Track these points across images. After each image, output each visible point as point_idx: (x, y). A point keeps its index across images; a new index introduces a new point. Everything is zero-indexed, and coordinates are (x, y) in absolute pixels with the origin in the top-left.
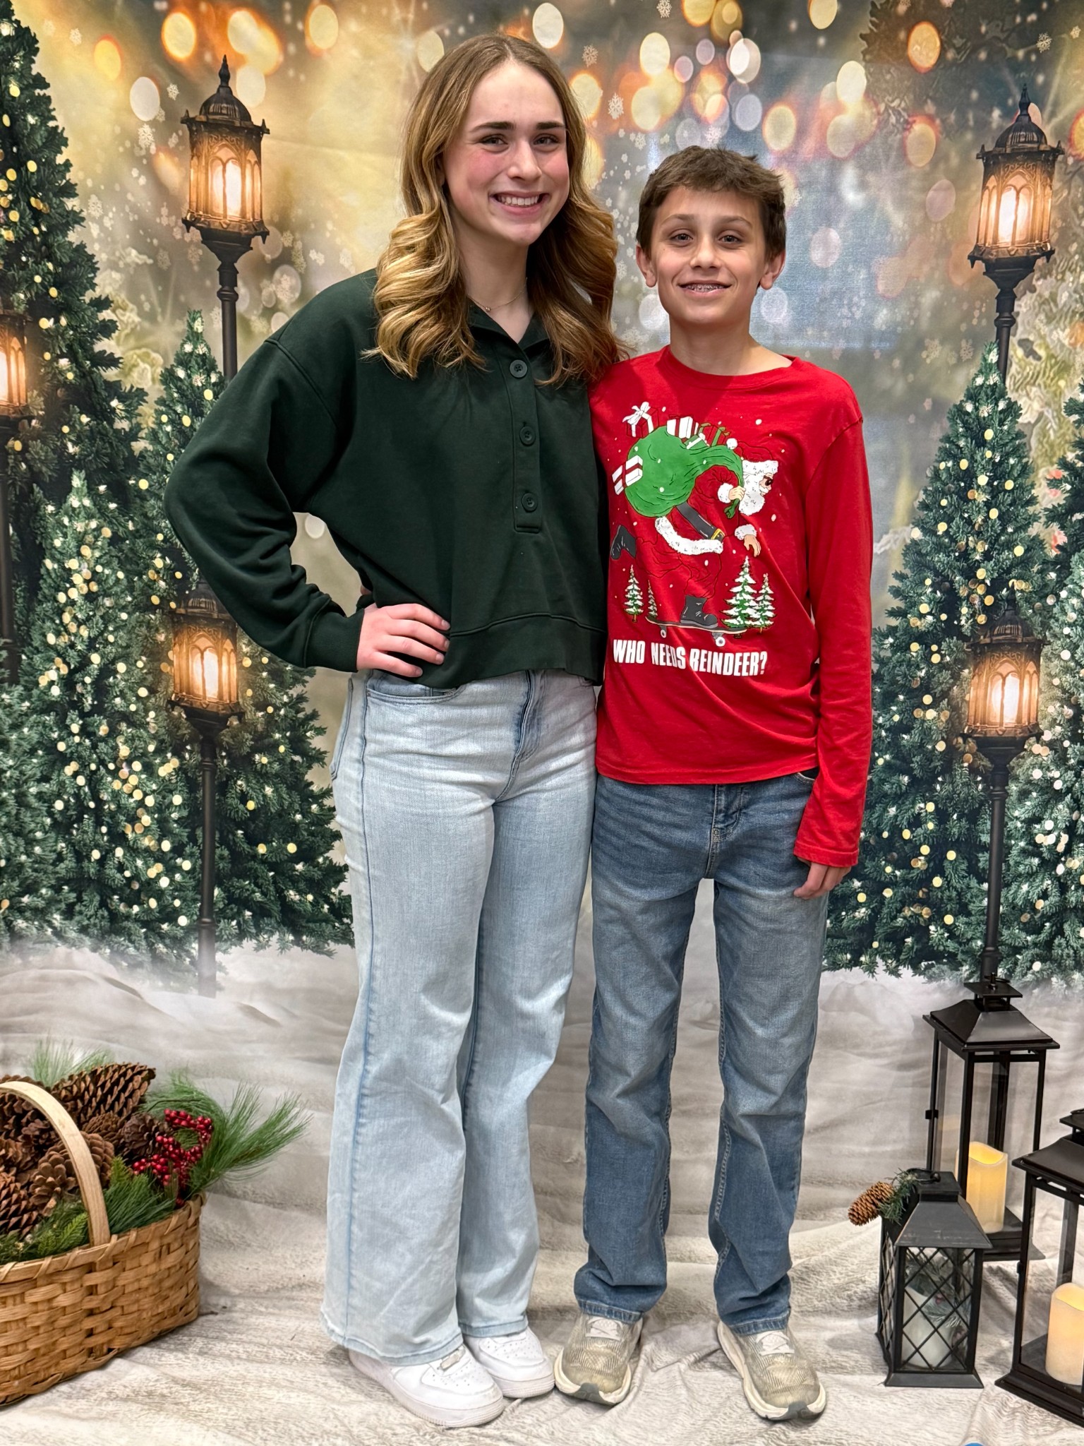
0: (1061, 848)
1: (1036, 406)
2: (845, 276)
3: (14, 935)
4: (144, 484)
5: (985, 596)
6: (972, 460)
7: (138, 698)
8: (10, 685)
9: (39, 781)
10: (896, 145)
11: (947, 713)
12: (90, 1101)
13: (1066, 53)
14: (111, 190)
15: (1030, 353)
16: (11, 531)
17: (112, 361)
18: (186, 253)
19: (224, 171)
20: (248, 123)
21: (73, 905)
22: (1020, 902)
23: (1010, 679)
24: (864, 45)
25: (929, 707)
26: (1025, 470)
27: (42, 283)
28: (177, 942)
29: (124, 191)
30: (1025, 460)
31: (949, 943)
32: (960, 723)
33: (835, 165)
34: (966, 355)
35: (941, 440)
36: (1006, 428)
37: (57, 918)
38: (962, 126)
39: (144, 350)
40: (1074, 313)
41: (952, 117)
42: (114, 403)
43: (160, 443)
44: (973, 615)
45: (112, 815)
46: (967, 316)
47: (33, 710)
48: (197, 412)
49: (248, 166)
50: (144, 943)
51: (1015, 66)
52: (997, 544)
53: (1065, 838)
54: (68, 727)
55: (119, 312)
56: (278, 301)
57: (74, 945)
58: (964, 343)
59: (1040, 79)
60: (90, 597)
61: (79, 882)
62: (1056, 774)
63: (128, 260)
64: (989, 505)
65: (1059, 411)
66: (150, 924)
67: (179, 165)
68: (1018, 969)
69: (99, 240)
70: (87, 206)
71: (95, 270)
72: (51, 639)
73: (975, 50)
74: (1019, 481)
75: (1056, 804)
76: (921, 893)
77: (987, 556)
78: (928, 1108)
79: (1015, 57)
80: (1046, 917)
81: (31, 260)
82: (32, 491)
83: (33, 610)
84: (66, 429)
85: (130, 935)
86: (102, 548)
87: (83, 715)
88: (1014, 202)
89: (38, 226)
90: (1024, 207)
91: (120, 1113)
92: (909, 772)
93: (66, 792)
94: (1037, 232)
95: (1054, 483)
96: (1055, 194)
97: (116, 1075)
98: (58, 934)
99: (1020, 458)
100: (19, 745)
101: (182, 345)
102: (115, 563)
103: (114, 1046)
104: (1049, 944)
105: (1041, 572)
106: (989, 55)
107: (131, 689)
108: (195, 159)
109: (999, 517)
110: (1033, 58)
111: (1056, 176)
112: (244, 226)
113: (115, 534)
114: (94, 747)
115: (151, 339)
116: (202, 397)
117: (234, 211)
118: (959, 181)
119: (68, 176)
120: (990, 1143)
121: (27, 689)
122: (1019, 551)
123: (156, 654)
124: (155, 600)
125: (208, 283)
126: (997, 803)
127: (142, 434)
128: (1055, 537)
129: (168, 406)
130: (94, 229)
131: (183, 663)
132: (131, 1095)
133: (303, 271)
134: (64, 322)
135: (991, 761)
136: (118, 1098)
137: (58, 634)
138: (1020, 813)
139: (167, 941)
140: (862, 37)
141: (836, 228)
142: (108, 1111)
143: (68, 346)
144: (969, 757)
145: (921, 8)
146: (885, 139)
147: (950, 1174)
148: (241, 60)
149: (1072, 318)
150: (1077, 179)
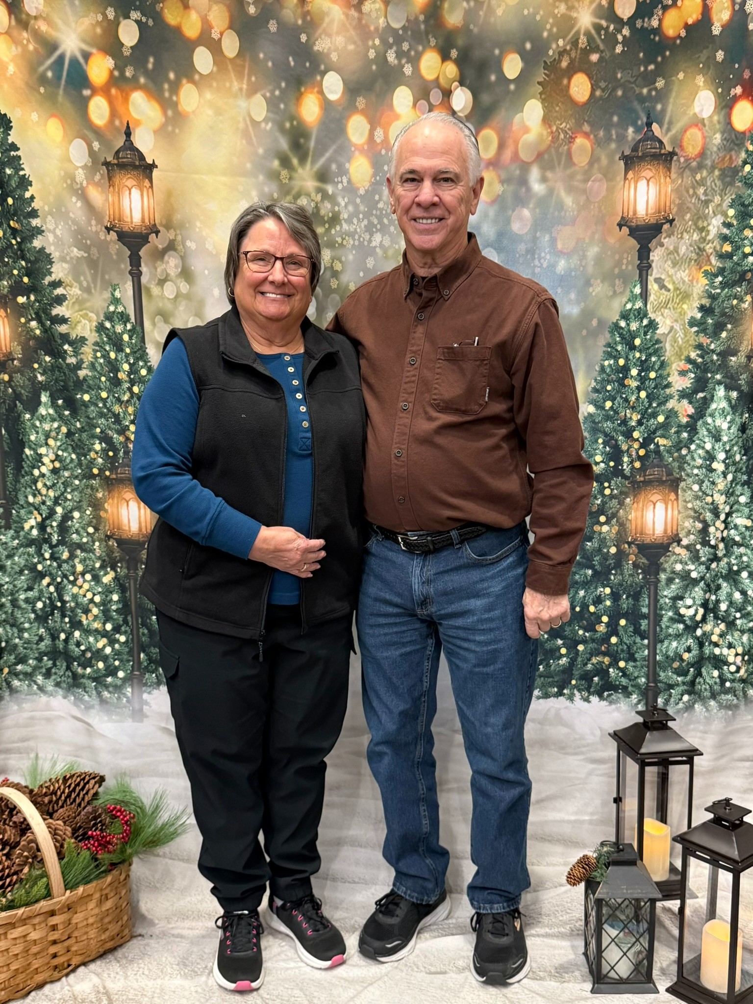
0: (699, 618)
1: (668, 322)
2: (535, 240)
3: (12, 690)
4: (86, 397)
5: (639, 449)
6: (627, 359)
7: (88, 534)
8: (6, 530)
9: (26, 591)
10: (565, 152)
11: (617, 528)
12: (61, 796)
13: (675, 89)
14: (60, 212)
15: (662, 286)
16: (3, 432)
17: (63, 320)
18: (108, 248)
20: (144, 162)
21: (51, 668)
22: (671, 654)
23: (658, 505)
24: (540, 89)
25: (604, 524)
26: (663, 365)
27: (18, 275)
28: (117, 689)
29: (67, 212)
30: (662, 358)
31: (623, 679)
32: (626, 535)
33: (525, 167)
34: (619, 289)
35: (605, 346)
36: (648, 337)
37: (40, 679)
38: (609, 139)
39: (84, 311)
40: (691, 260)
41: (601, 133)
42: (66, 347)
43: (96, 370)
44: (632, 462)
45: (72, 610)
46: (619, 263)
47: (21, 545)
48: (119, 348)
49: (145, 190)
50: (94, 692)
51: (642, 99)
52: (647, 415)
53: (701, 611)
54: (42, 555)
55: (68, 288)
56: (168, 275)
57: (52, 695)
58: (617, 282)
59: (659, 107)
60: (55, 471)
61: (54, 654)
62: (692, 567)
63: (72, 255)
64: (639, 389)
65: (684, 325)
66: (98, 679)
67: (103, 192)
68: (672, 700)
69: (54, 244)
70: (46, 223)
71: (51, 263)
72: (31, 499)
73: (614, 90)
74: (660, 372)
75: (694, 588)
76: (603, 648)
77: (640, 423)
78: (615, 796)
79: (641, 94)
80: (690, 665)
81: (11, 261)
82: (16, 405)
83: (19, 482)
84: (36, 366)
85: (85, 688)
86: (62, 440)
87: (52, 547)
88: (646, 188)
89: (15, 238)
90: (653, 190)
91: (80, 805)
92: (592, 567)
93: (43, 596)
94: (662, 207)
95: (683, 373)
96: (673, 182)
97: (79, 779)
98: (41, 689)
99: (659, 357)
100: (12, 568)
101: (108, 307)
102: (70, 449)
104: (693, 683)
105: (677, 432)
106: (624, 92)
107: (83, 528)
108: (111, 188)
109: (647, 397)
110: (654, 93)
111: (673, 170)
112: (144, 228)
113: (69, 430)
114: (59, 566)
115: (88, 304)
116: (122, 340)
117: (137, 219)
118: (608, 175)
119: (33, 205)
120: (657, 819)
121: (17, 532)
122: (661, 419)
123: (97, 506)
124: (96, 471)
125: (123, 266)
126: (652, 588)
127: (84, 365)
128: (685, 409)
129: (101, 347)
130: (51, 237)
131: (115, 512)
132: (87, 793)
133: (182, 254)
134: (32, 298)
135: (648, 559)
136: (78, 795)
137: (34, 496)
138: (668, 593)
139: (111, 689)
140: (539, 83)
141: (528, 208)
142: (71, 804)
143: (37, 314)
144: (633, 557)
145: (577, 64)
146: (557, 149)
147: (631, 845)
148: (138, 123)
149: (689, 263)
150: (687, 172)
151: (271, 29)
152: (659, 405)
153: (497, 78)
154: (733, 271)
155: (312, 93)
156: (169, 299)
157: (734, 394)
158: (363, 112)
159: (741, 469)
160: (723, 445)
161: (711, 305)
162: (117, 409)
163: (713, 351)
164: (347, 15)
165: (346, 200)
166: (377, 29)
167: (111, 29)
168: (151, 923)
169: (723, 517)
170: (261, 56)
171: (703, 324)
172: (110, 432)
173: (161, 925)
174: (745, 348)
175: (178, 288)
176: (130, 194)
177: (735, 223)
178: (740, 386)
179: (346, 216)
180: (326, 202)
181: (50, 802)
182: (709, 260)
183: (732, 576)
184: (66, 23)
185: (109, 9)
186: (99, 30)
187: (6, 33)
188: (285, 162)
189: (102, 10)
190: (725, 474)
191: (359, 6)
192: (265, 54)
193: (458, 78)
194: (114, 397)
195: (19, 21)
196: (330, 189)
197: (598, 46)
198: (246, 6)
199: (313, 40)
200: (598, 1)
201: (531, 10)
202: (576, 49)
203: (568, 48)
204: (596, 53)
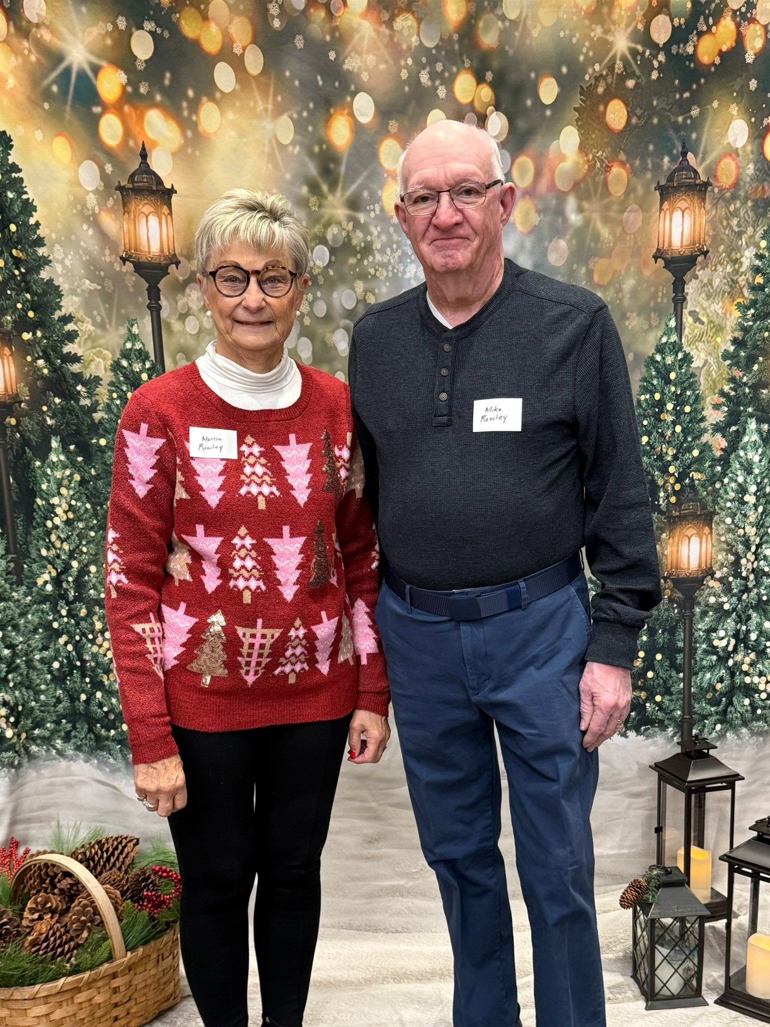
0: (731, 648)
1: (703, 356)
2: (572, 271)
3: (31, 756)
4: (103, 442)
5: (675, 484)
6: (663, 393)
8: (18, 586)
9: (41, 650)
10: (601, 184)
12: (99, 861)
13: (710, 118)
14: (69, 240)
15: (697, 320)
16: (11, 480)
17: (76, 359)
18: (124, 280)
20: (160, 187)
21: (70, 732)
22: (705, 685)
23: (693, 539)
24: (577, 115)
26: (698, 399)
27: (22, 309)
29: (78, 241)
30: (697, 392)
31: (659, 713)
33: (562, 197)
34: (654, 324)
35: (641, 381)
36: (683, 371)
37: (59, 743)
38: (645, 169)
39: (98, 349)
40: (724, 292)
41: (637, 162)
42: (79, 388)
43: (113, 412)
44: (667, 497)
45: (93, 670)
46: (654, 296)
47: (34, 602)
49: (163, 217)
50: (119, 755)
51: (677, 128)
52: (682, 449)
53: (733, 642)
54: (58, 612)
55: (79, 323)
56: (189, 309)
57: (72, 759)
58: (652, 315)
59: (694, 136)
60: (68, 522)
61: (73, 716)
62: (725, 599)
63: (84, 287)
64: (674, 423)
65: (717, 358)
66: (123, 741)
67: (116, 219)
68: (706, 729)
69: (61, 276)
70: (53, 252)
71: (60, 296)
72: (44, 553)
73: (650, 117)
74: (694, 406)
75: (726, 619)
76: (640, 683)
77: (675, 457)
78: (656, 826)
79: (677, 122)
80: (723, 694)
82: (25, 452)
83: (30, 534)
84: (45, 408)
85: (109, 750)
86: (75, 489)
87: (68, 603)
88: (681, 219)
89: (18, 269)
90: (688, 221)
91: (120, 869)
93: (60, 656)
94: (697, 239)
95: (717, 407)
96: (707, 212)
97: (115, 843)
98: (60, 753)
99: (694, 391)
100: (26, 627)
101: (124, 344)
102: (84, 498)
104: (725, 712)
105: (711, 466)
106: (660, 121)
107: (100, 583)
108: (126, 214)
109: (682, 431)
110: (689, 121)
111: (707, 201)
112: (162, 258)
113: (83, 478)
114: (77, 624)
115: (102, 341)
116: (140, 379)
117: (155, 249)
118: (644, 206)
119: (38, 232)
120: (698, 846)
121: (29, 588)
122: (696, 453)
125: (140, 299)
126: (689, 620)
127: (100, 408)
128: (719, 443)
129: (116, 387)
130: (59, 268)
134: (39, 334)
135: (683, 594)
136: (117, 859)
137: (48, 549)
138: (702, 626)
140: (575, 109)
141: (564, 239)
143: (42, 351)
144: (668, 592)
145: (613, 90)
146: (593, 178)
148: (154, 144)
149: (723, 295)
150: (721, 203)
151: (298, 45)
152: (694, 439)
153: (533, 103)
154: (764, 303)
155: (342, 114)
156: (191, 335)
158: (396, 136)
160: (755, 478)
161: (743, 338)
163: (745, 384)
164: (378, 32)
165: (379, 229)
166: (409, 47)
167: (123, 41)
169: (753, 548)
170: (288, 73)
171: (735, 357)
175: (201, 323)
176: (147, 221)
177: (767, 254)
179: (379, 246)
180: (358, 231)
182: (742, 293)
183: (762, 607)
184: (72, 32)
185: (120, 18)
186: (109, 41)
187: (5, 41)
188: (314, 188)
189: (111, 19)
190: (756, 506)
191: (389, 22)
192: (291, 72)
193: (493, 102)
195: (18, 28)
196: (362, 217)
197: (634, 72)
198: (270, 19)
199: (341, 58)
200: (634, 24)
201: (567, 32)
202: (613, 74)
203: (604, 73)
204: (632, 78)
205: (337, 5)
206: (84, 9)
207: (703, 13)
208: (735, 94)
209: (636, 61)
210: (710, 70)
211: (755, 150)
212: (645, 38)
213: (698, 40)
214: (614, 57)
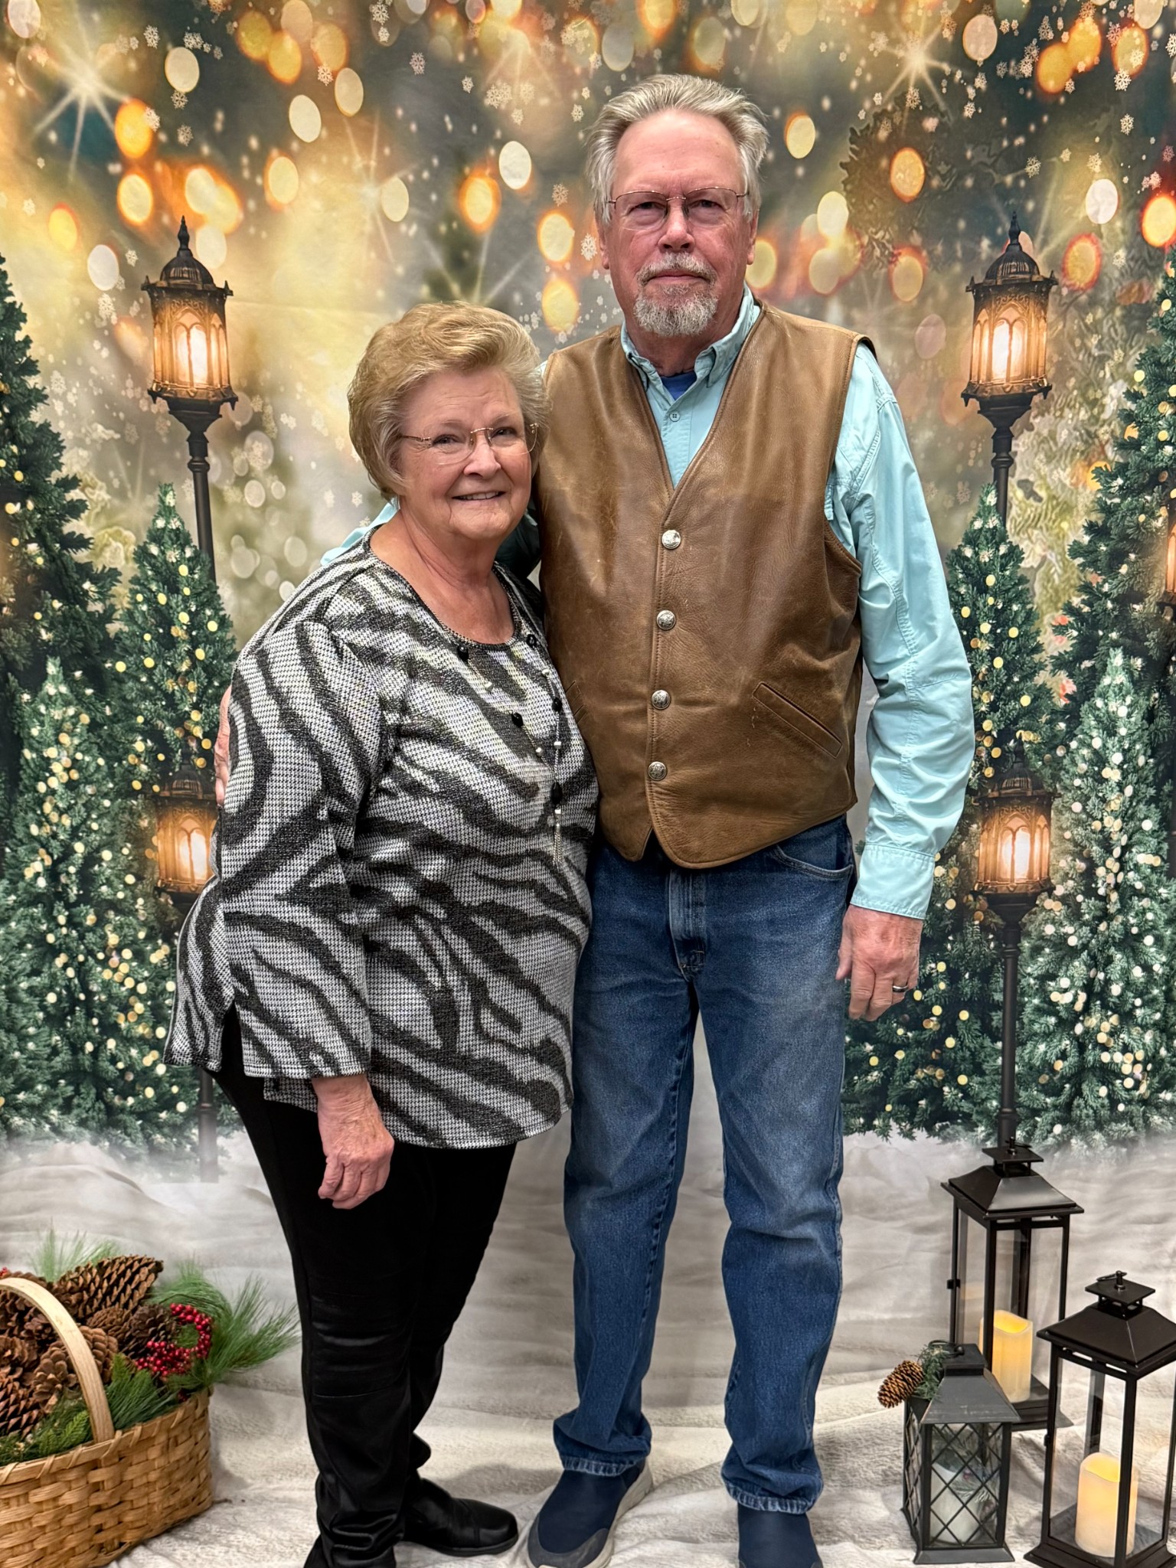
0: (1079, 1007)
1: (1039, 549)
3: (12, 1133)
4: (121, 667)
5: (992, 748)
6: (974, 607)
7: (126, 885)
9: (29, 976)
10: (882, 278)
11: (957, 870)
12: (96, 1293)
13: (1056, 177)
14: (74, 365)
15: (1031, 494)
17: (82, 542)
18: (153, 425)
19: (188, 337)
20: (210, 286)
21: (71, 1098)
22: (1037, 1062)
23: (1020, 834)
24: (845, 174)
26: (1030, 617)
27: (6, 468)
28: (177, 1129)
29: (86, 367)
30: (1029, 606)
31: (964, 1103)
32: (970, 880)
33: (820, 300)
34: (963, 500)
36: (1008, 573)
37: (54, 1114)
38: (950, 258)
39: (115, 528)
40: (1075, 451)
41: (939, 248)
42: (87, 585)
43: (136, 623)
44: (980, 767)
45: (103, 1006)
46: (963, 457)
47: (20, 904)
48: (173, 588)
49: (213, 330)
50: (140, 1135)
51: (1004, 193)
52: (1004, 695)
53: (1083, 997)
54: (55, 919)
55: (88, 490)
56: (251, 469)
57: (73, 1139)
58: (960, 486)
59: (1031, 206)
60: (71, 785)
61: (76, 1075)
62: (1070, 929)
63: (95, 436)
64: (992, 654)
65: (1063, 554)
66: (147, 1114)
67: (144, 333)
68: (1038, 1132)
69: (64, 418)
70: (50, 384)
71: (60, 449)
72: (34, 830)
73: (961, 177)
74: (1024, 628)
75: (1072, 961)
76: (934, 1055)
77: (993, 707)
78: (950, 1277)
79: (1003, 184)
80: (1065, 1079)
82: (7, 680)
83: (16, 802)
84: (38, 616)
85: (126, 1128)
86: (81, 735)
87: (68, 906)
88: (1007, 336)
90: (1018, 341)
91: (126, 1306)
93: (57, 985)
94: (1032, 367)
95: (1060, 630)
96: (1050, 327)
97: (123, 1267)
98: (57, 1130)
99: (1024, 604)
100: (7, 940)
101: (154, 521)
102: (95, 750)
103: (118, 1239)
104: (1068, 1106)
105: (1050, 722)
106: (975, 182)
107: (118, 876)
108: (158, 327)
109: (1004, 666)
110: (1022, 183)
111: (1050, 308)
112: (211, 394)
113: (93, 720)
114: (81, 937)
115: (122, 517)
116: (177, 574)
117: (200, 378)
118: (948, 316)
119: (28, 353)
120: (1013, 1311)
121: (12, 882)
122: (1026, 701)
123: (140, 840)
124: (137, 785)
125: (178, 455)
126: (1010, 961)
127: (117, 615)
128: (1064, 685)
129: (143, 585)
130: (59, 407)
131: (169, 848)
132: (137, 1288)
133: (274, 436)
134: (30, 505)
135: (1003, 919)
136: (124, 1290)
137: (40, 825)
138: (1033, 970)
139: (166, 1130)
140: (843, 165)
142: (113, 1304)
143: (38, 531)
144: (980, 915)
145: (903, 134)
146: (869, 273)
147: (975, 1347)
148: (200, 221)
149: (1073, 456)
150: (1073, 311)
151: (415, 68)
152: (1023, 679)
153: (778, 158)
154: (1140, 469)
155: (481, 176)
156: (253, 508)
157: (1138, 663)
158: (564, 210)
159: (1146, 778)
160: (1120, 741)
161: (1105, 522)
162: (170, 685)
163: (1107, 595)
164: (537, 48)
166: (585, 71)
167: (154, 64)
168: (241, 1483)
169: (1117, 852)
170: (400, 112)
171: (1092, 552)
172: (159, 723)
173: (256, 1487)
174: (1155, 592)
175: (268, 491)
177: (1145, 393)
178: (1147, 649)
181: (80, 1301)
182: (1103, 452)
183: (1130, 944)
184: (79, 51)
185: (150, 29)
186: (133, 65)
188: (440, 292)
189: (136, 31)
190: (1121, 787)
191: (556, 34)
192: (405, 111)
194: (166, 666)
197: (936, 107)
198: (374, 29)
199: (482, 89)
200: (937, 30)
201: (832, 44)
202: (903, 110)
203: (889, 108)
204: (934, 116)
205: (476, 6)
206: (96, 17)
207: (1049, 12)
208: (1097, 139)
209: (940, 88)
210: (1058, 100)
211: (1128, 228)
212: (955, 52)
213: (1039, 54)
214: (905, 83)
